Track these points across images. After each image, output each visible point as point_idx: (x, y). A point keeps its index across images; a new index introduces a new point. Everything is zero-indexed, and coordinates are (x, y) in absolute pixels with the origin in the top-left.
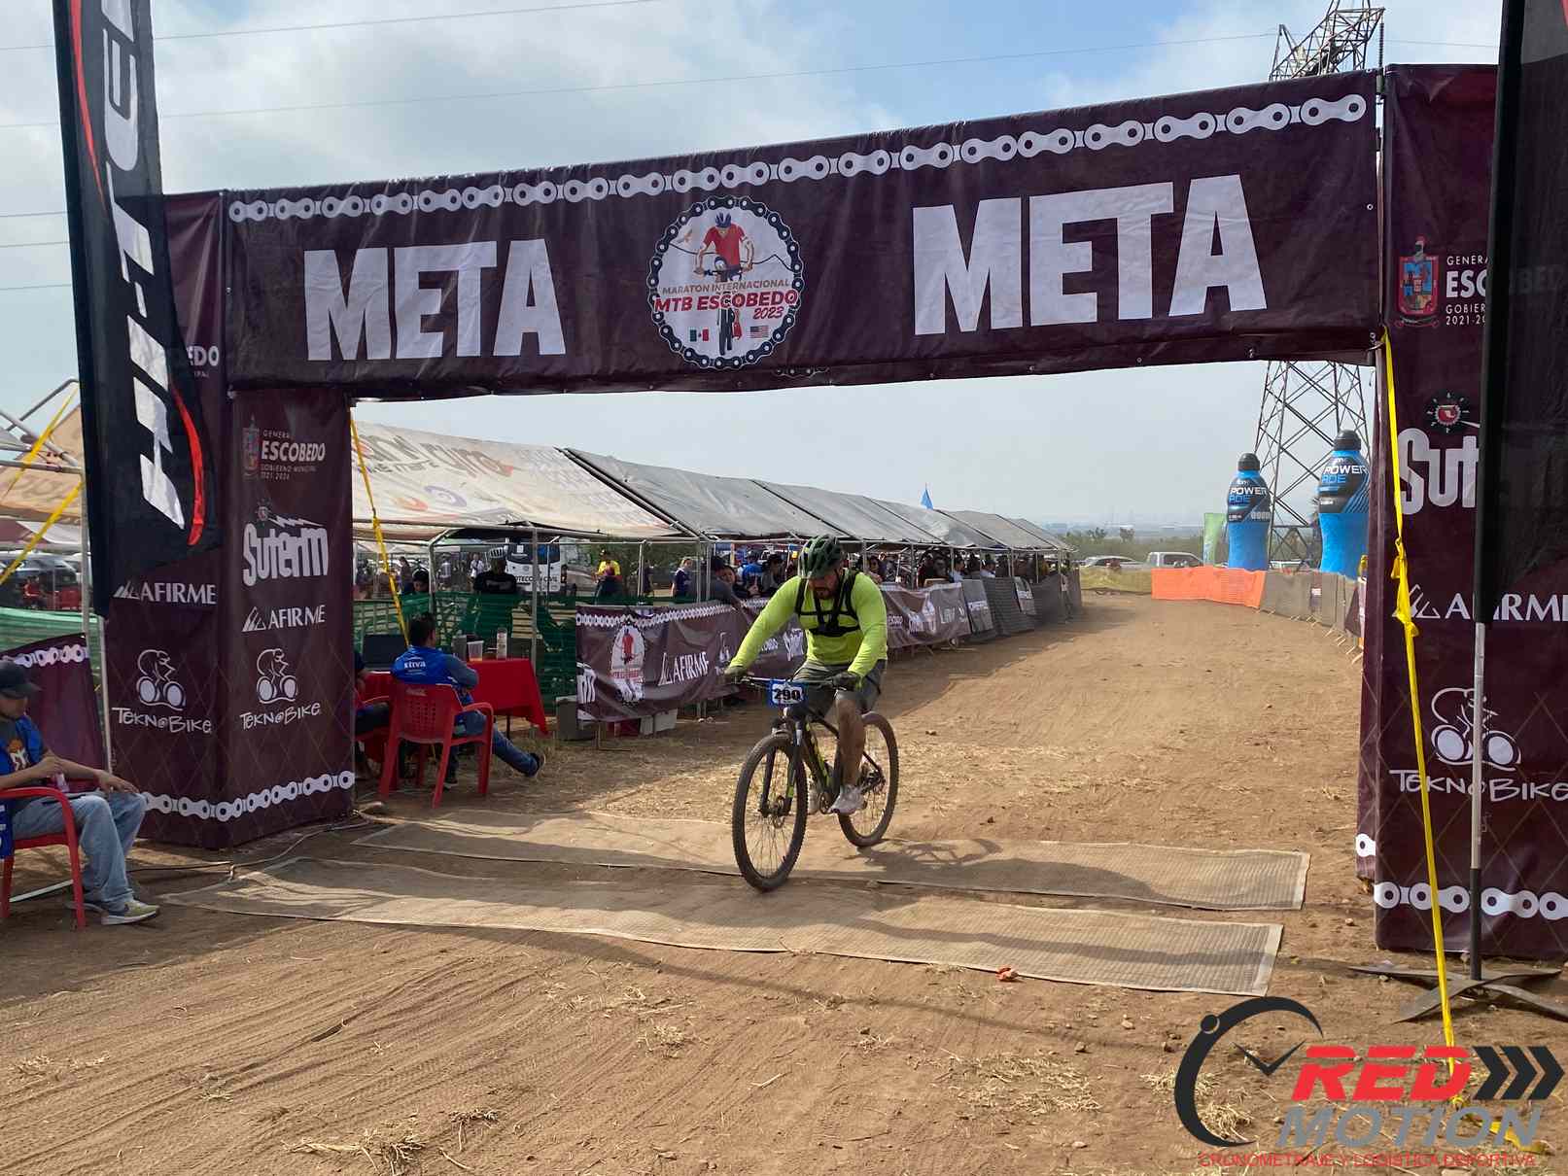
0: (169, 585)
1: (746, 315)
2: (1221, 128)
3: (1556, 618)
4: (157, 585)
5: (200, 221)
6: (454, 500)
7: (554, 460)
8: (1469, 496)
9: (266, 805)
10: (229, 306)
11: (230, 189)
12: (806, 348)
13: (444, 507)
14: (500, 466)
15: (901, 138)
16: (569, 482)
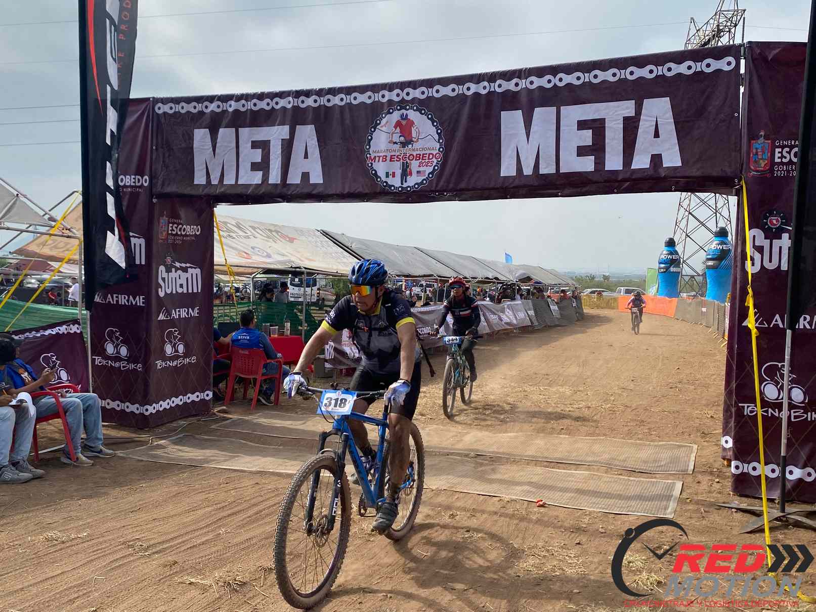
0: (121, 296)
1: (414, 165)
2: (660, 73)
4: (115, 295)
5: (140, 112)
6: (265, 253)
7: (315, 235)
8: (785, 264)
9: (168, 407)
10: (154, 157)
11: (155, 96)
12: (444, 182)
13: (261, 258)
14: (289, 238)
15: (495, 75)
16: (323, 247)
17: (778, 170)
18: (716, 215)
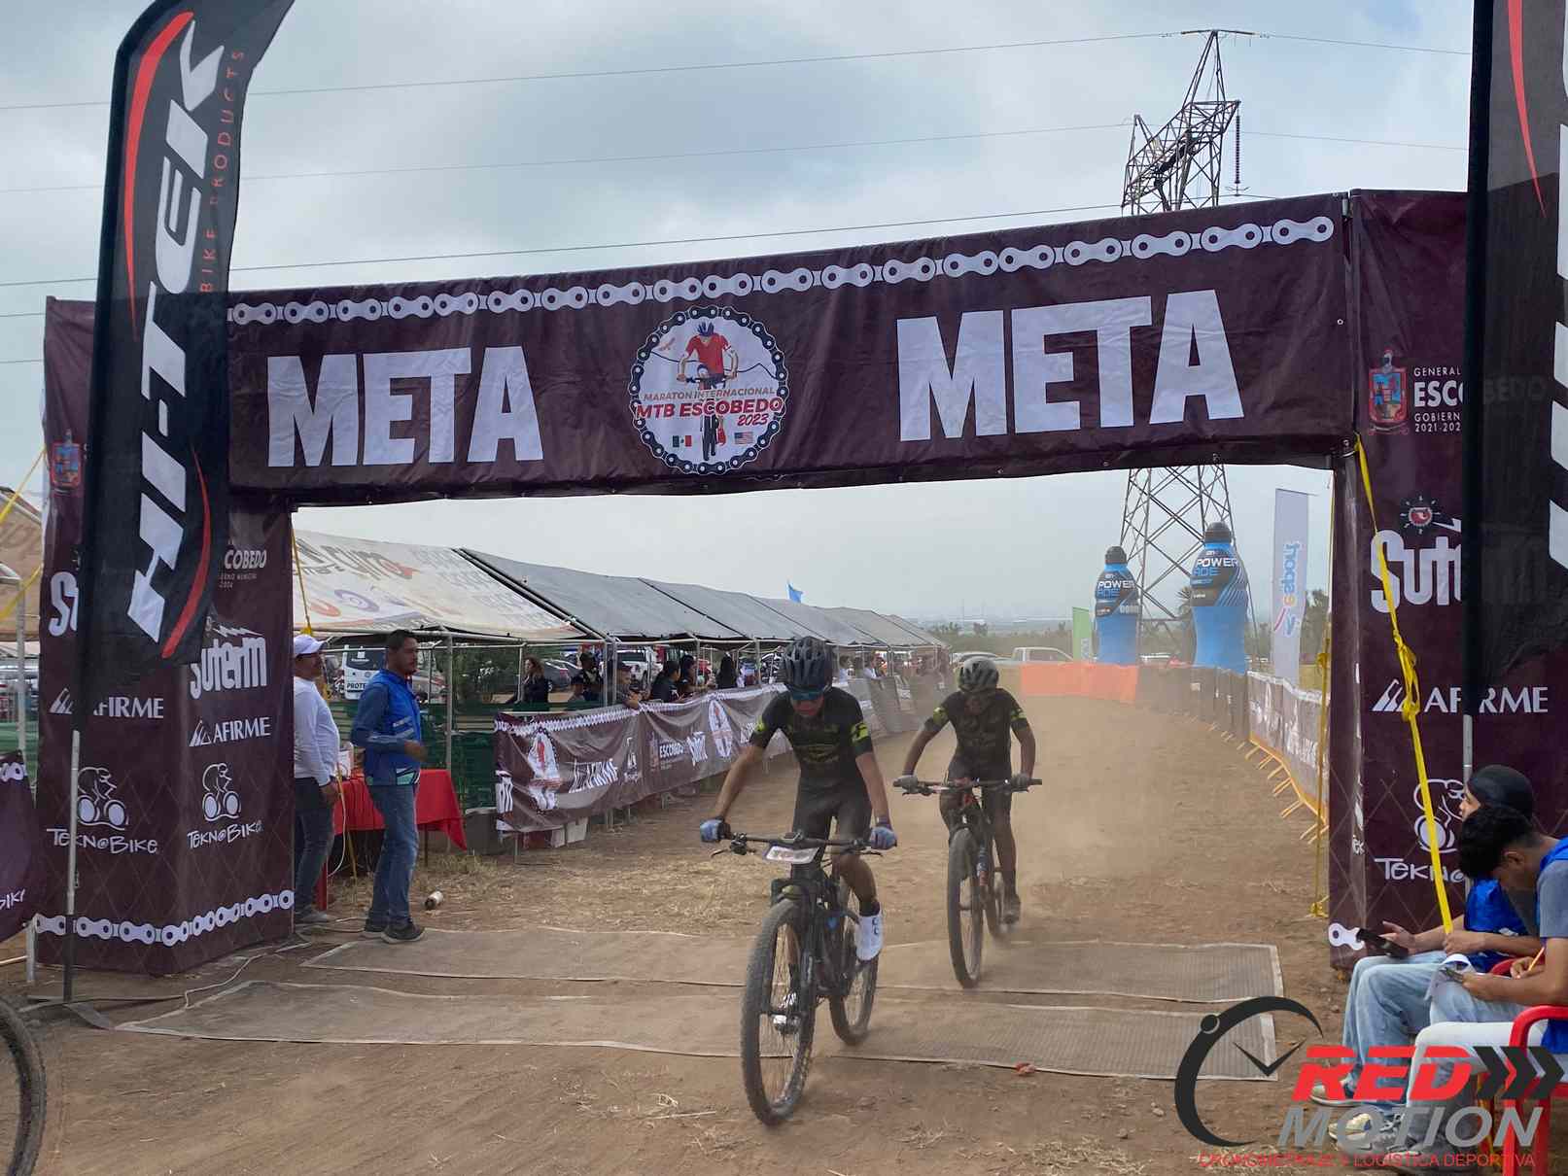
0: (111, 699)
1: (730, 422)
2: (1196, 246)
3: (1527, 710)
6: (364, 602)
7: (451, 561)
8: (1444, 592)
9: (210, 928)
12: (791, 454)
13: (357, 611)
14: (400, 568)
15: (884, 249)
16: (469, 583)
18: (1201, 497)
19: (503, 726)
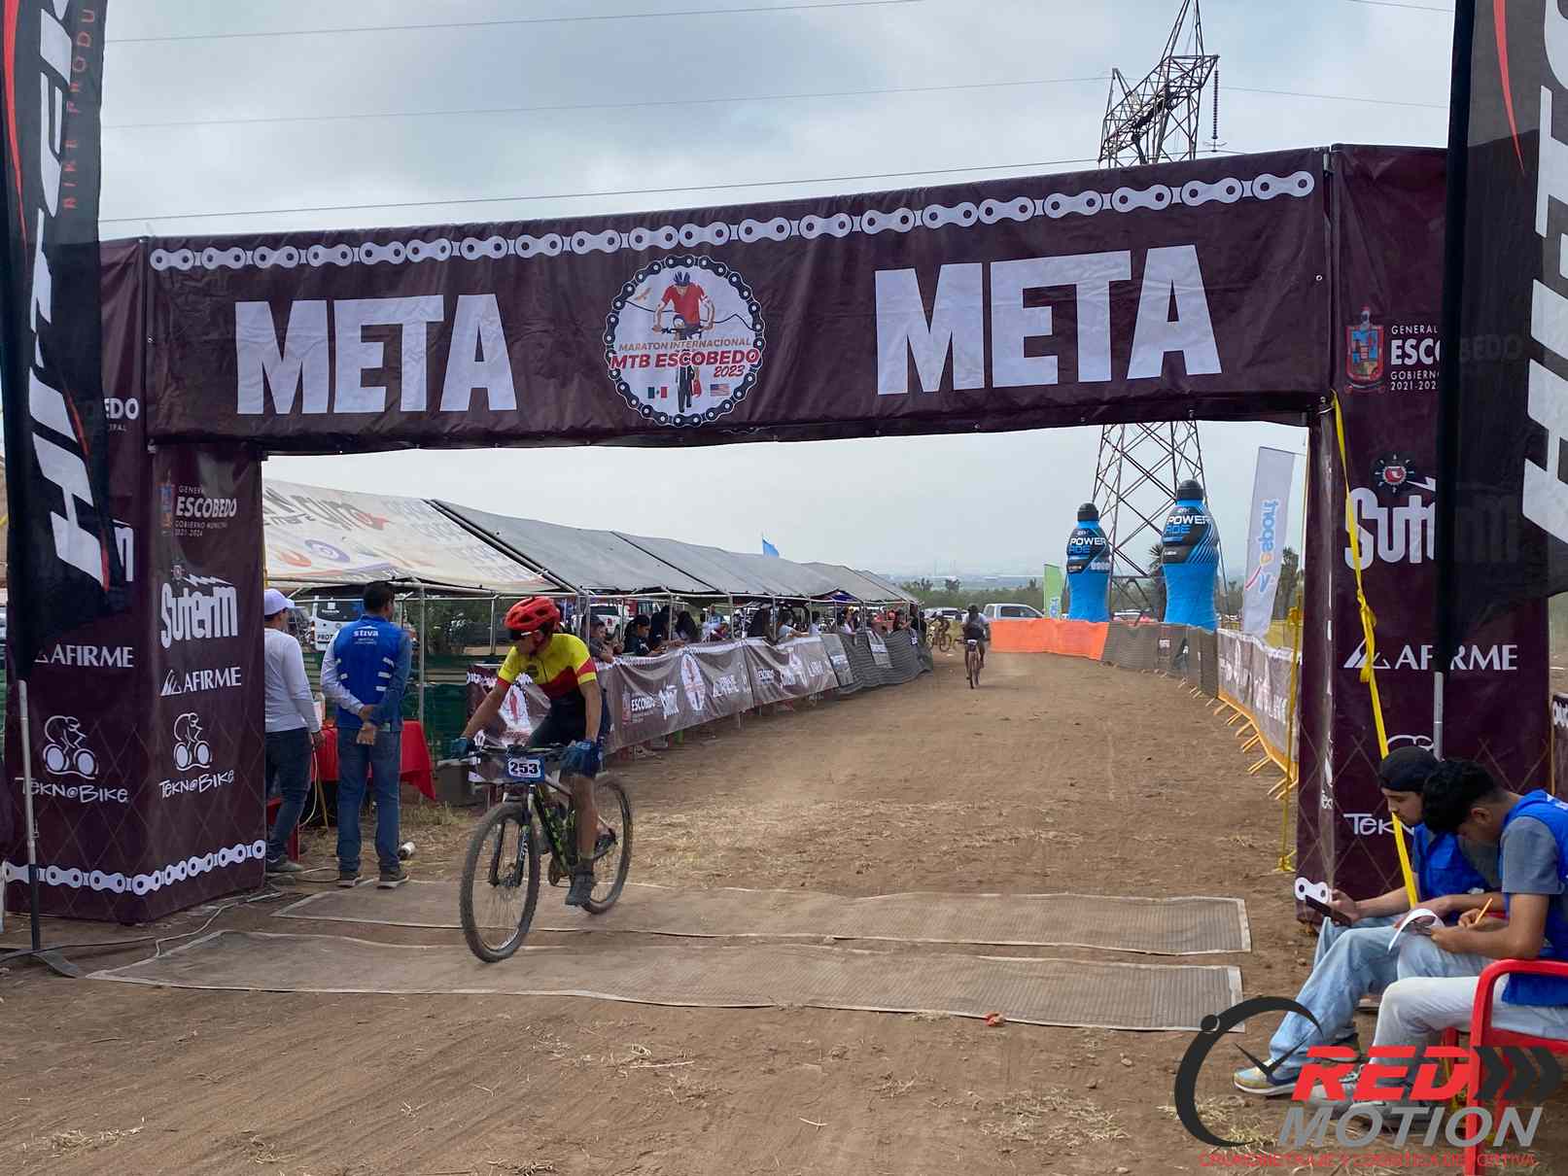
1: (705, 373)
2: (1177, 200)
3: (1497, 667)
4: (69, 647)
5: (118, 268)
6: (334, 553)
7: (423, 512)
8: (1416, 551)
9: (182, 877)
10: (150, 358)
11: (150, 235)
12: (767, 406)
13: (327, 561)
14: (371, 518)
15: (863, 199)
16: (441, 535)
17: (1398, 380)
18: (1173, 458)
19: (475, 678)
